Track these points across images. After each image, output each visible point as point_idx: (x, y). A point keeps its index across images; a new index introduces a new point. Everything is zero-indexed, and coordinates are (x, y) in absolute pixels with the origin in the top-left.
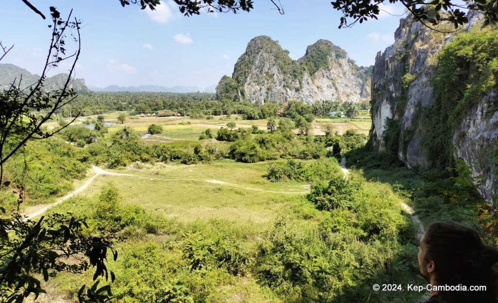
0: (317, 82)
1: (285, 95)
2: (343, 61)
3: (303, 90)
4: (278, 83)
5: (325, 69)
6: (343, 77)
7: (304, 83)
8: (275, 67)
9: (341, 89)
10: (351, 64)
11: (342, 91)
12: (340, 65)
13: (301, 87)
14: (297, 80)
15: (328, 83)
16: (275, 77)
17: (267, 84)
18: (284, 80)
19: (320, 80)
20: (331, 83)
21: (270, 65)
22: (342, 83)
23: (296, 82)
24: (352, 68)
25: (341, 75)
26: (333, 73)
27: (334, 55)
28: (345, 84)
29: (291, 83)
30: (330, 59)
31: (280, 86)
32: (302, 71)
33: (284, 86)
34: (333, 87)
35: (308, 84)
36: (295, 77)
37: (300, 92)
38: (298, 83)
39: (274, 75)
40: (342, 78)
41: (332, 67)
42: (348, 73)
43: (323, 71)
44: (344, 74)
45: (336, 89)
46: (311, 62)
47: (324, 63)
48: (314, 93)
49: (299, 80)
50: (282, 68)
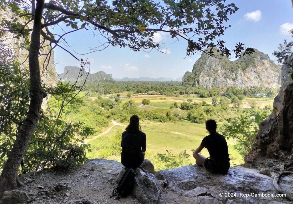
0: (248, 75)
1: (225, 82)
2: (266, 62)
3: (238, 79)
4: (221, 76)
6: (265, 72)
7: (238, 75)
8: (219, 65)
9: (264, 80)
10: (271, 63)
11: (265, 80)
12: (263, 64)
13: (236, 78)
15: (255, 75)
16: (219, 72)
17: (214, 76)
18: (225, 73)
19: (249, 74)
20: (257, 75)
21: (216, 64)
22: (265, 75)
23: (233, 74)
24: (272, 66)
25: (264, 70)
26: (258, 69)
27: (259, 57)
28: (267, 76)
29: (230, 75)
30: (256, 60)
31: (222, 77)
32: (237, 68)
33: (225, 77)
34: (258, 78)
35: (241, 76)
36: (233, 71)
37: (236, 81)
38: (234, 75)
39: (218, 70)
40: (264, 72)
41: (258, 66)
42: (269, 69)
43: (252, 67)
44: (266, 69)
45: (261, 79)
46: (243, 62)
47: (252, 62)
48: (245, 82)
49: (235, 73)
50: (224, 66)
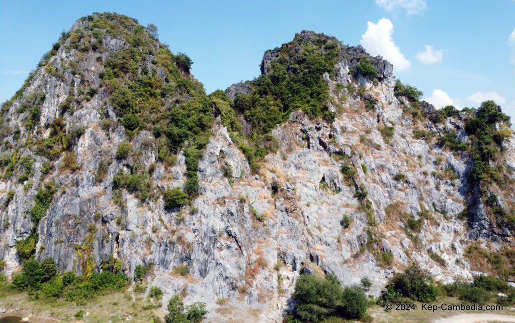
1: (113, 226)
2: (382, 92)
3: (198, 203)
5: (312, 115)
6: (383, 145)
7: (209, 170)
8: (95, 101)
9: (378, 196)
10: (406, 102)
11: (385, 201)
12: (370, 103)
13: (192, 191)
14: (181, 157)
15: (324, 170)
16: (84, 143)
17: (46, 173)
18: (120, 157)
19: (292, 157)
20: (336, 168)
21: (71, 93)
22: (382, 168)
23: (172, 164)
24: (414, 115)
25: (378, 138)
26: (344, 130)
27: (345, 70)
28: (395, 171)
29: (152, 170)
30: (332, 84)
31: (98, 181)
33: (116, 185)
34: (344, 188)
35: (227, 174)
36: (175, 143)
37: (185, 211)
38: (180, 169)
39: (79, 134)
40: (378, 147)
41: (340, 111)
42: (398, 129)
43: (306, 120)
44: (387, 133)
45: (361, 195)
47: (312, 95)
49: (186, 155)
50: (123, 107)
